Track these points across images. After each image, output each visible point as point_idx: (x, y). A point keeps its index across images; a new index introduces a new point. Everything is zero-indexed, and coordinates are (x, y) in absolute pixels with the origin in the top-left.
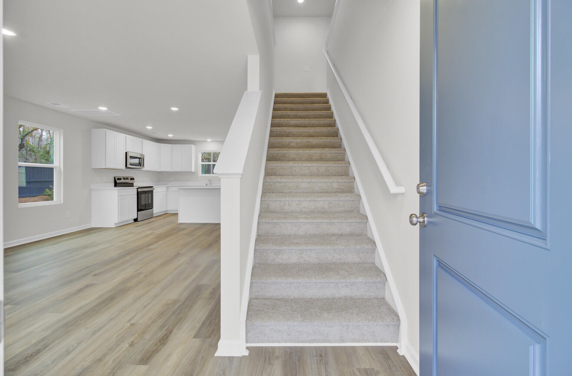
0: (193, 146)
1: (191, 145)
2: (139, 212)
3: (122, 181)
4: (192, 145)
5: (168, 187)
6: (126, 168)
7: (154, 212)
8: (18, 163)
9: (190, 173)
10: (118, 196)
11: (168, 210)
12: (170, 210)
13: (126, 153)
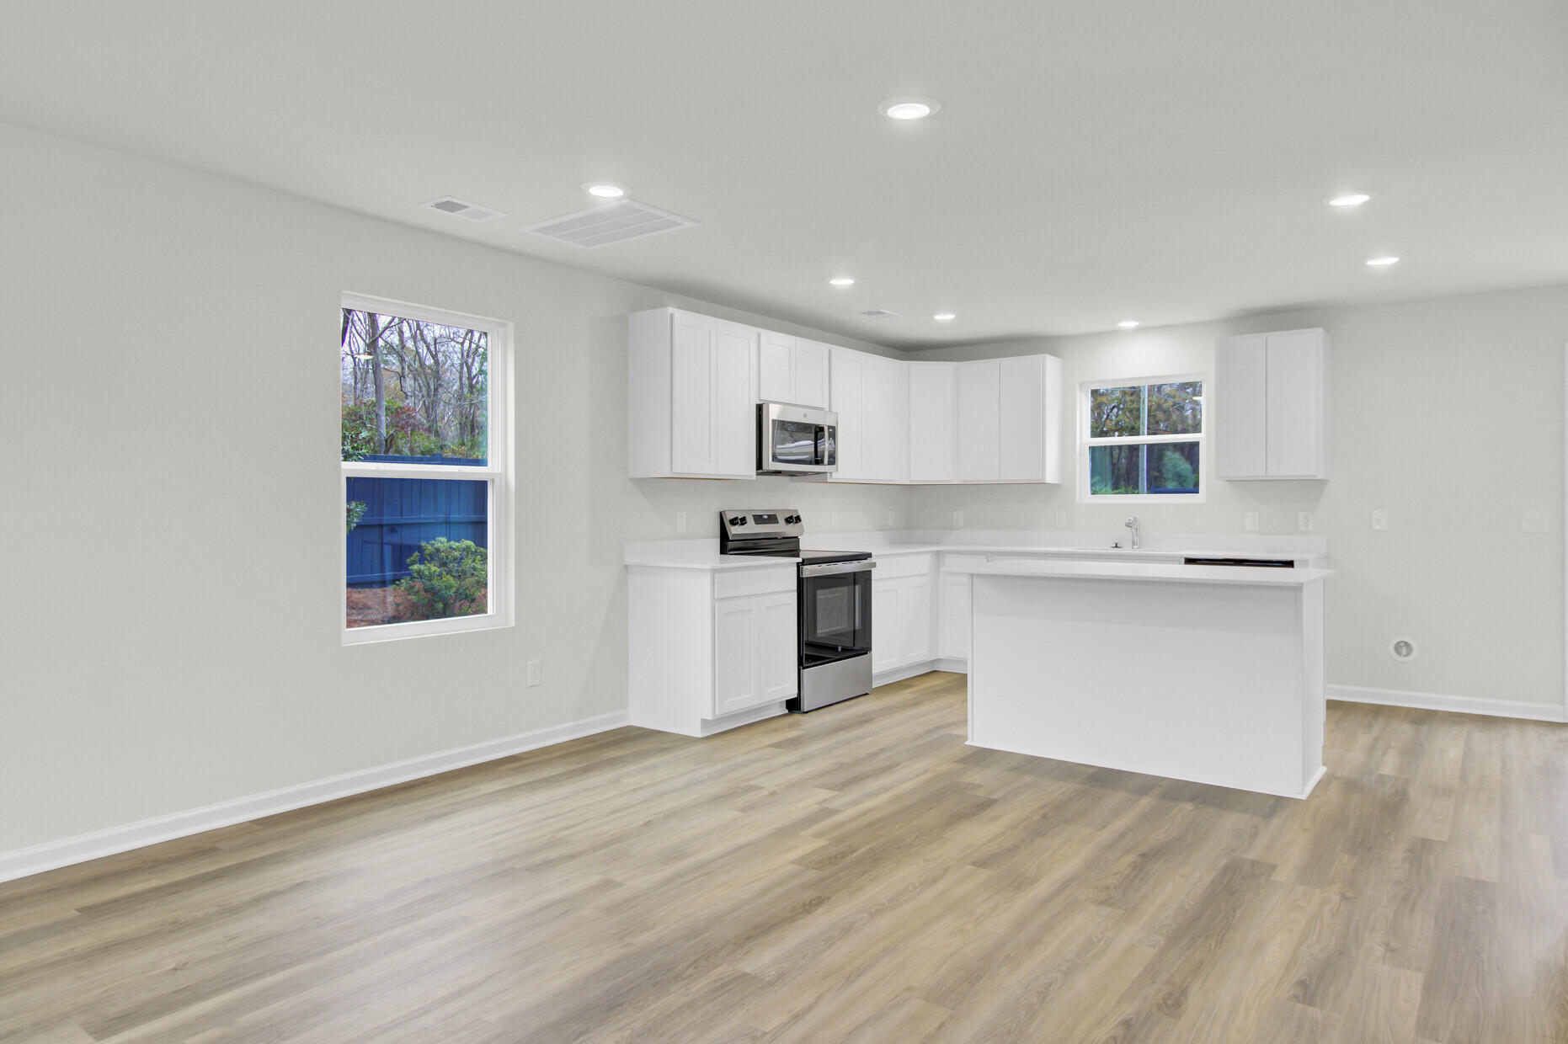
0: (1051, 365)
1: (1041, 356)
2: (805, 672)
3: (751, 528)
4: (1048, 357)
5: (939, 555)
6: (758, 474)
7: (875, 671)
8: (340, 464)
9: (1037, 489)
10: (713, 599)
11: (941, 656)
12: (950, 661)
13: (759, 408)
